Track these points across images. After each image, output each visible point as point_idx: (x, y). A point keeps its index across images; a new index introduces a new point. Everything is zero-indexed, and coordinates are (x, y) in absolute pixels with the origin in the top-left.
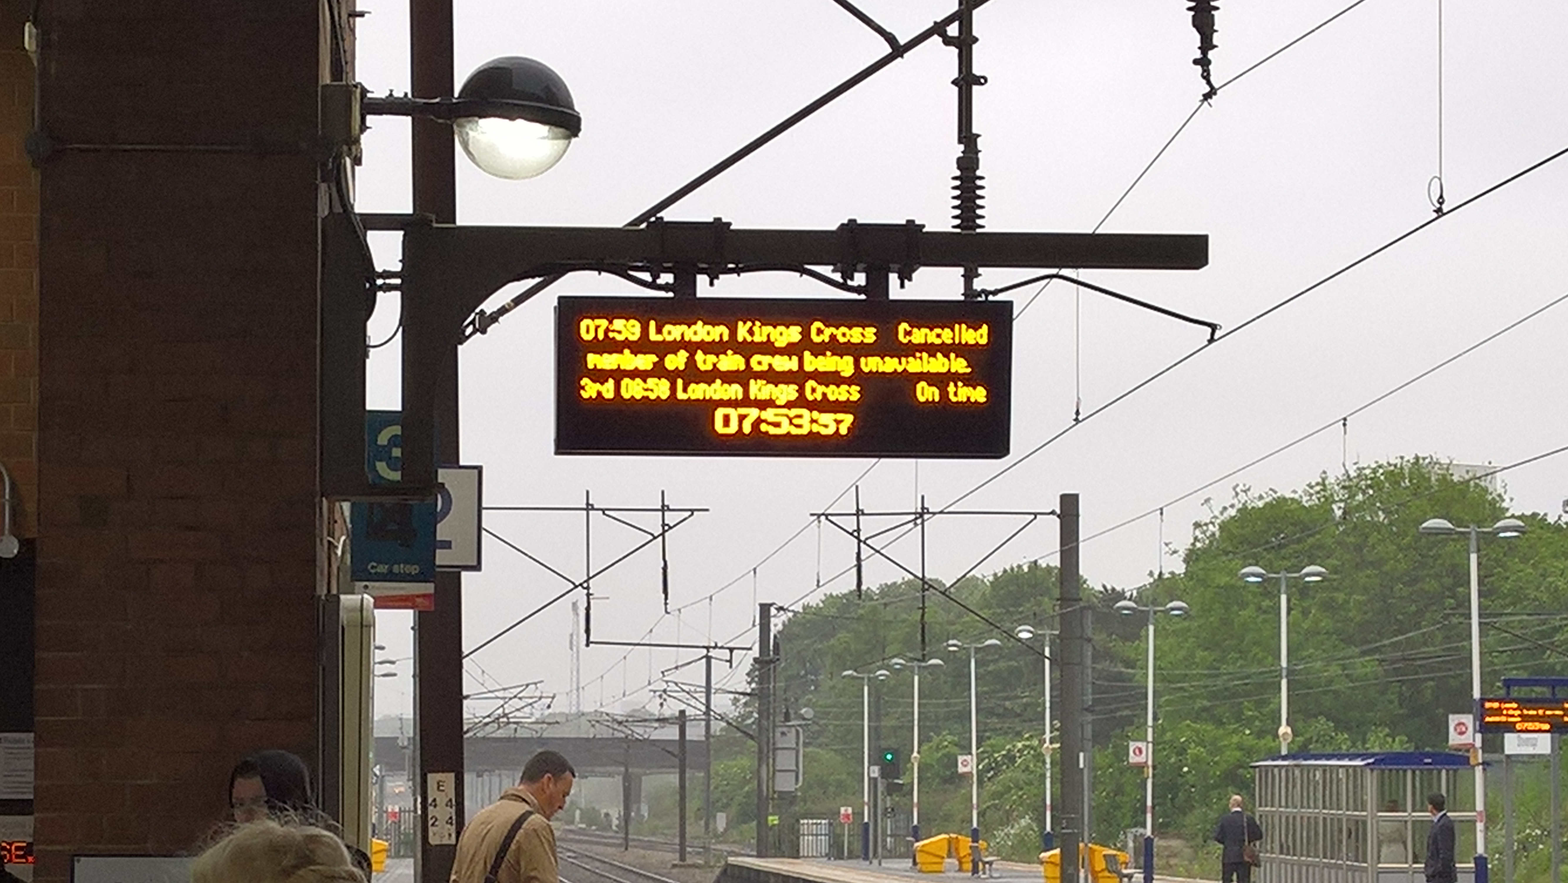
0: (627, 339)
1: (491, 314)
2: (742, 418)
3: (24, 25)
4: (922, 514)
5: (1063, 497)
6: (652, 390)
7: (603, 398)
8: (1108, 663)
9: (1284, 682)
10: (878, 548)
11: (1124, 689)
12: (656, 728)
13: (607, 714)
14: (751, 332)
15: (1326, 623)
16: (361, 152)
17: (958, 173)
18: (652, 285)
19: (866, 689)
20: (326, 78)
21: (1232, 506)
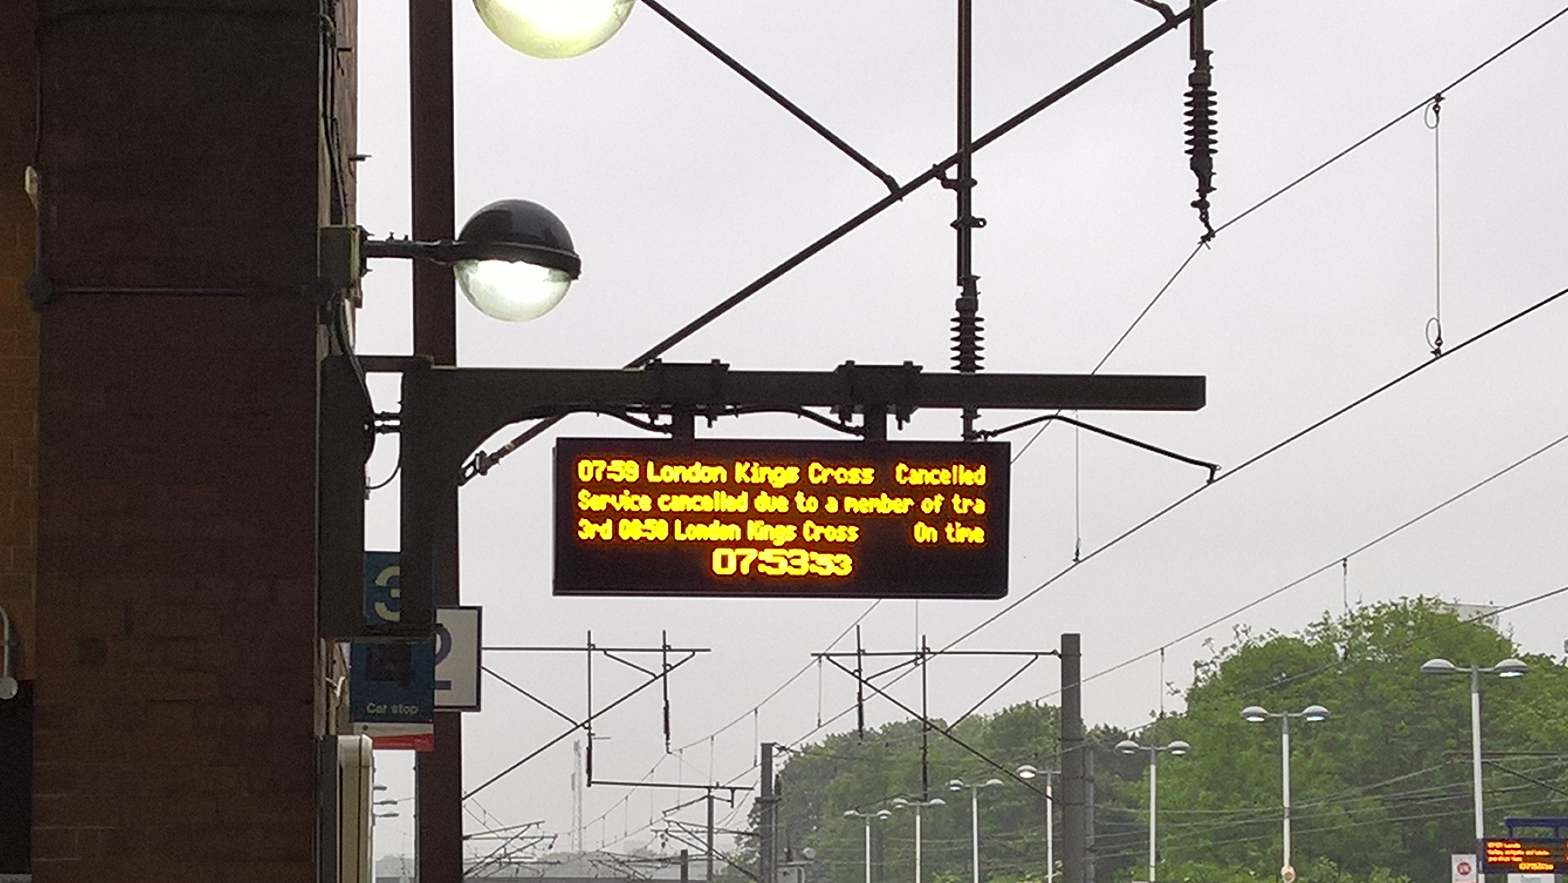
0: (624, 479)
1: (491, 456)
2: (740, 559)
3: (25, 170)
4: (923, 654)
5: (1064, 637)
6: (650, 531)
7: (601, 538)
8: (1110, 803)
9: (1286, 822)
10: (879, 688)
11: (1129, 828)
12: (658, 868)
13: (609, 854)
14: (749, 473)
15: (1328, 763)
16: (361, 294)
17: (957, 315)
18: (651, 427)
19: (868, 828)
20: (325, 221)
21: (1234, 646)
